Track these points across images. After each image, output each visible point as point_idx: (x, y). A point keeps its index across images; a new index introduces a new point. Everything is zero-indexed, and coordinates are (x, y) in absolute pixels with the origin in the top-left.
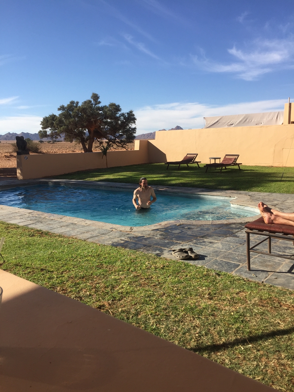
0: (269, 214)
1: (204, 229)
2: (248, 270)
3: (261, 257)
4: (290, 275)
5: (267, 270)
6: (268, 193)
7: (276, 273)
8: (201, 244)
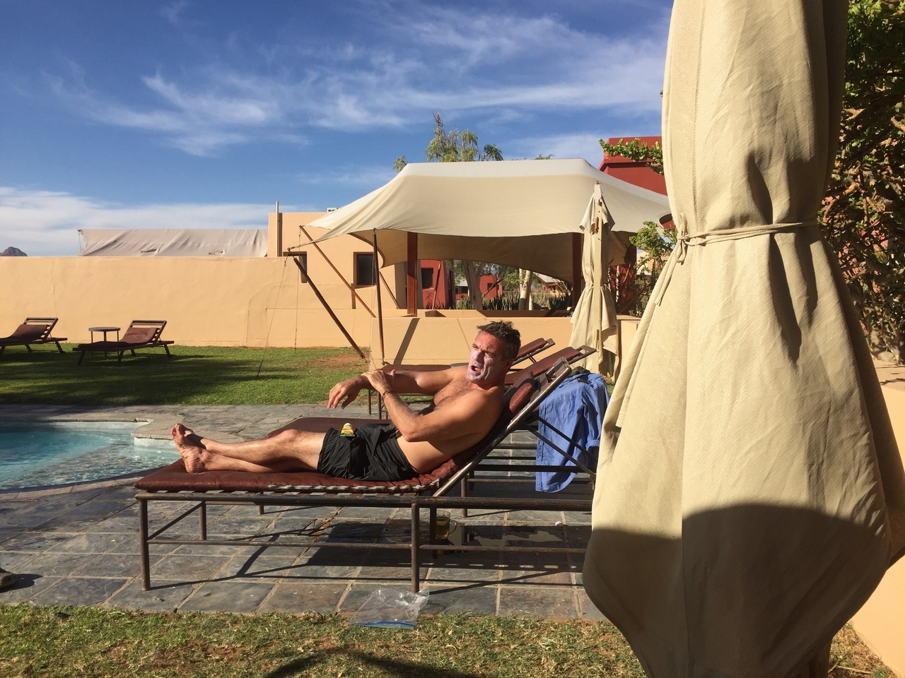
0: (196, 449)
1: (47, 508)
2: (143, 589)
3: (183, 553)
4: (240, 582)
5: (190, 581)
6: (226, 406)
7: (210, 583)
8: (31, 546)
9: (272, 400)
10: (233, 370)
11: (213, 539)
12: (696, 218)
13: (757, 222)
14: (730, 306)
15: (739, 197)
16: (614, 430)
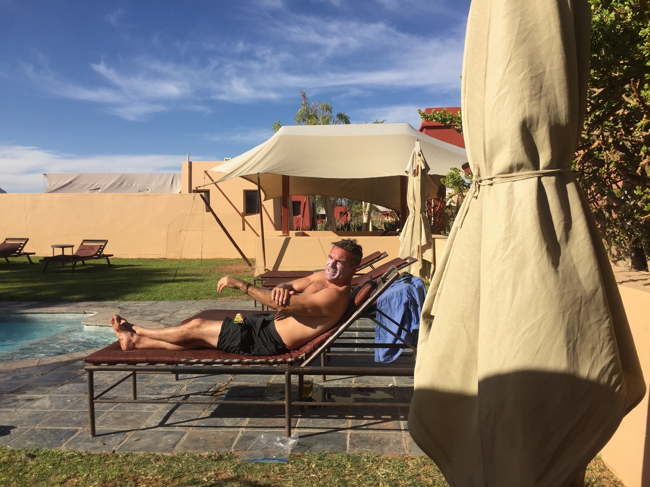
0: (129, 333)
1: (20, 377)
2: (90, 436)
3: (119, 409)
4: (162, 430)
5: (125, 430)
6: (151, 302)
7: (140, 431)
8: (8, 405)
9: (184, 297)
10: (157, 275)
11: (141, 399)
12: (486, 166)
13: (529, 169)
14: (510, 229)
15: (516, 151)
16: (429, 318)
